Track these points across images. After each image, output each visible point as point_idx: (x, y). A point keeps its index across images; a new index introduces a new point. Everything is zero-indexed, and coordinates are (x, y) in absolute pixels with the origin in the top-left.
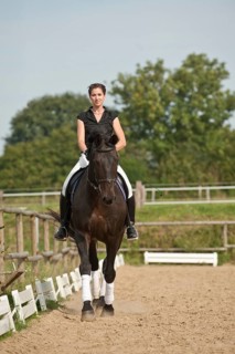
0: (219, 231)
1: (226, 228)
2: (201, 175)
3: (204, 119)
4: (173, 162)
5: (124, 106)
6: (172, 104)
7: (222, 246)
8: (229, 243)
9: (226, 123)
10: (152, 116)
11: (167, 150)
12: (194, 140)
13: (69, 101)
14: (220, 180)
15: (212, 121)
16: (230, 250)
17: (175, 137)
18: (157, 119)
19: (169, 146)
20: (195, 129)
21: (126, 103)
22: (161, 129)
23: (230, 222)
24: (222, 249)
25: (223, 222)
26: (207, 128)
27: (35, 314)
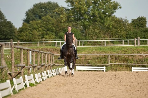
0: (107, 58)
1: (109, 57)
2: (103, 36)
3: (104, 13)
4: (91, 30)
5: (72, 7)
6: (91, 7)
7: (108, 64)
8: (111, 62)
9: (113, 14)
10: (83, 12)
11: (89, 25)
12: (100, 22)
13: (50, 5)
14: (110, 37)
15: (107, 14)
16: (111, 65)
17: (92, 20)
18: (85, 13)
19: (90, 24)
20: (100, 17)
21: (72, 6)
22: (86, 17)
23: (111, 54)
24: (108, 65)
25: (108, 54)
26: (105, 17)
27: (23, 88)
